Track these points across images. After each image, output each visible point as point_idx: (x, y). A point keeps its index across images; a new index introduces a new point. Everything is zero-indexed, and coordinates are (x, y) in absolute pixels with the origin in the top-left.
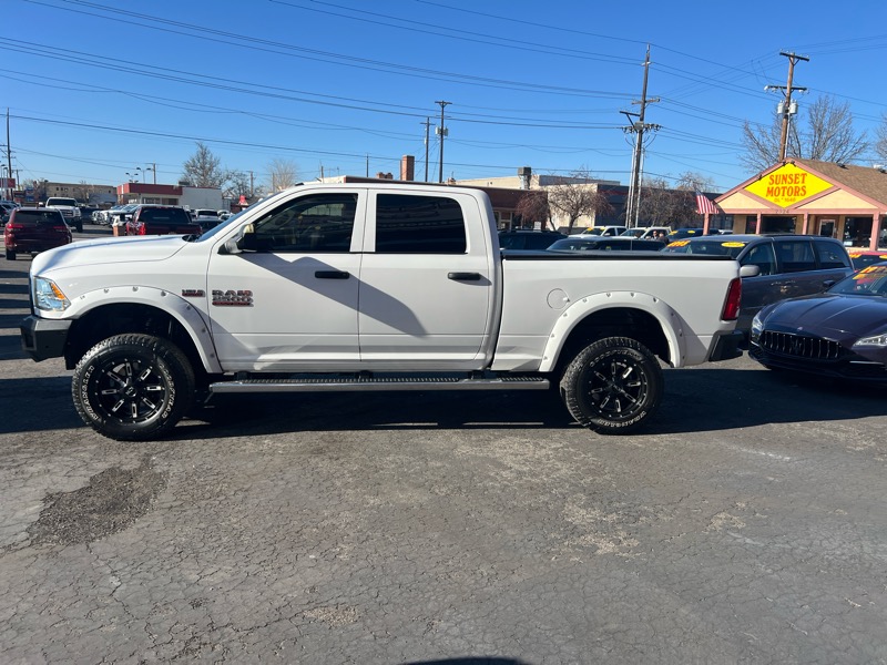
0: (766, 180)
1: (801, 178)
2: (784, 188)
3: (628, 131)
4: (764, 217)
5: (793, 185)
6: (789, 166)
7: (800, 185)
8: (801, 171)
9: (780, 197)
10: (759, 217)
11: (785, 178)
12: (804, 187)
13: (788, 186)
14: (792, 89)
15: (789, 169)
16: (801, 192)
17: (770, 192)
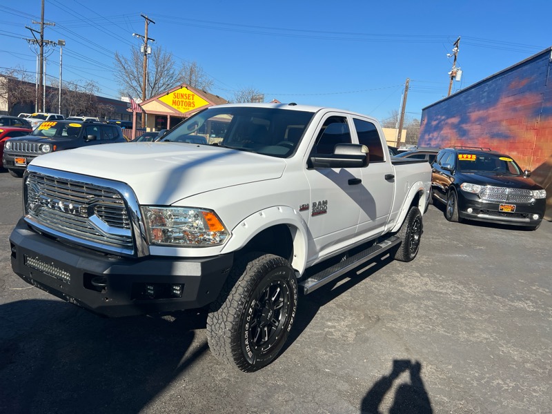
0: (171, 95)
1: (191, 97)
2: (182, 101)
3: (31, 42)
4: (172, 118)
5: (187, 100)
6: (184, 89)
7: (191, 101)
8: (191, 93)
9: (180, 106)
10: (168, 117)
11: (182, 96)
12: (193, 103)
13: (185, 100)
14: (148, 39)
15: (184, 91)
16: (192, 105)
17: (174, 102)
